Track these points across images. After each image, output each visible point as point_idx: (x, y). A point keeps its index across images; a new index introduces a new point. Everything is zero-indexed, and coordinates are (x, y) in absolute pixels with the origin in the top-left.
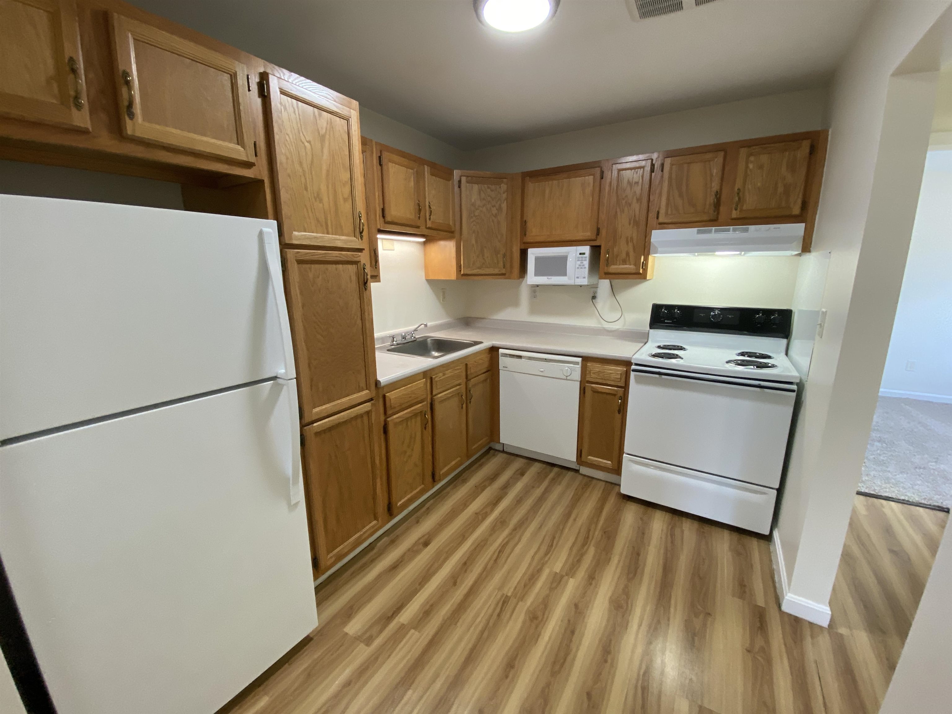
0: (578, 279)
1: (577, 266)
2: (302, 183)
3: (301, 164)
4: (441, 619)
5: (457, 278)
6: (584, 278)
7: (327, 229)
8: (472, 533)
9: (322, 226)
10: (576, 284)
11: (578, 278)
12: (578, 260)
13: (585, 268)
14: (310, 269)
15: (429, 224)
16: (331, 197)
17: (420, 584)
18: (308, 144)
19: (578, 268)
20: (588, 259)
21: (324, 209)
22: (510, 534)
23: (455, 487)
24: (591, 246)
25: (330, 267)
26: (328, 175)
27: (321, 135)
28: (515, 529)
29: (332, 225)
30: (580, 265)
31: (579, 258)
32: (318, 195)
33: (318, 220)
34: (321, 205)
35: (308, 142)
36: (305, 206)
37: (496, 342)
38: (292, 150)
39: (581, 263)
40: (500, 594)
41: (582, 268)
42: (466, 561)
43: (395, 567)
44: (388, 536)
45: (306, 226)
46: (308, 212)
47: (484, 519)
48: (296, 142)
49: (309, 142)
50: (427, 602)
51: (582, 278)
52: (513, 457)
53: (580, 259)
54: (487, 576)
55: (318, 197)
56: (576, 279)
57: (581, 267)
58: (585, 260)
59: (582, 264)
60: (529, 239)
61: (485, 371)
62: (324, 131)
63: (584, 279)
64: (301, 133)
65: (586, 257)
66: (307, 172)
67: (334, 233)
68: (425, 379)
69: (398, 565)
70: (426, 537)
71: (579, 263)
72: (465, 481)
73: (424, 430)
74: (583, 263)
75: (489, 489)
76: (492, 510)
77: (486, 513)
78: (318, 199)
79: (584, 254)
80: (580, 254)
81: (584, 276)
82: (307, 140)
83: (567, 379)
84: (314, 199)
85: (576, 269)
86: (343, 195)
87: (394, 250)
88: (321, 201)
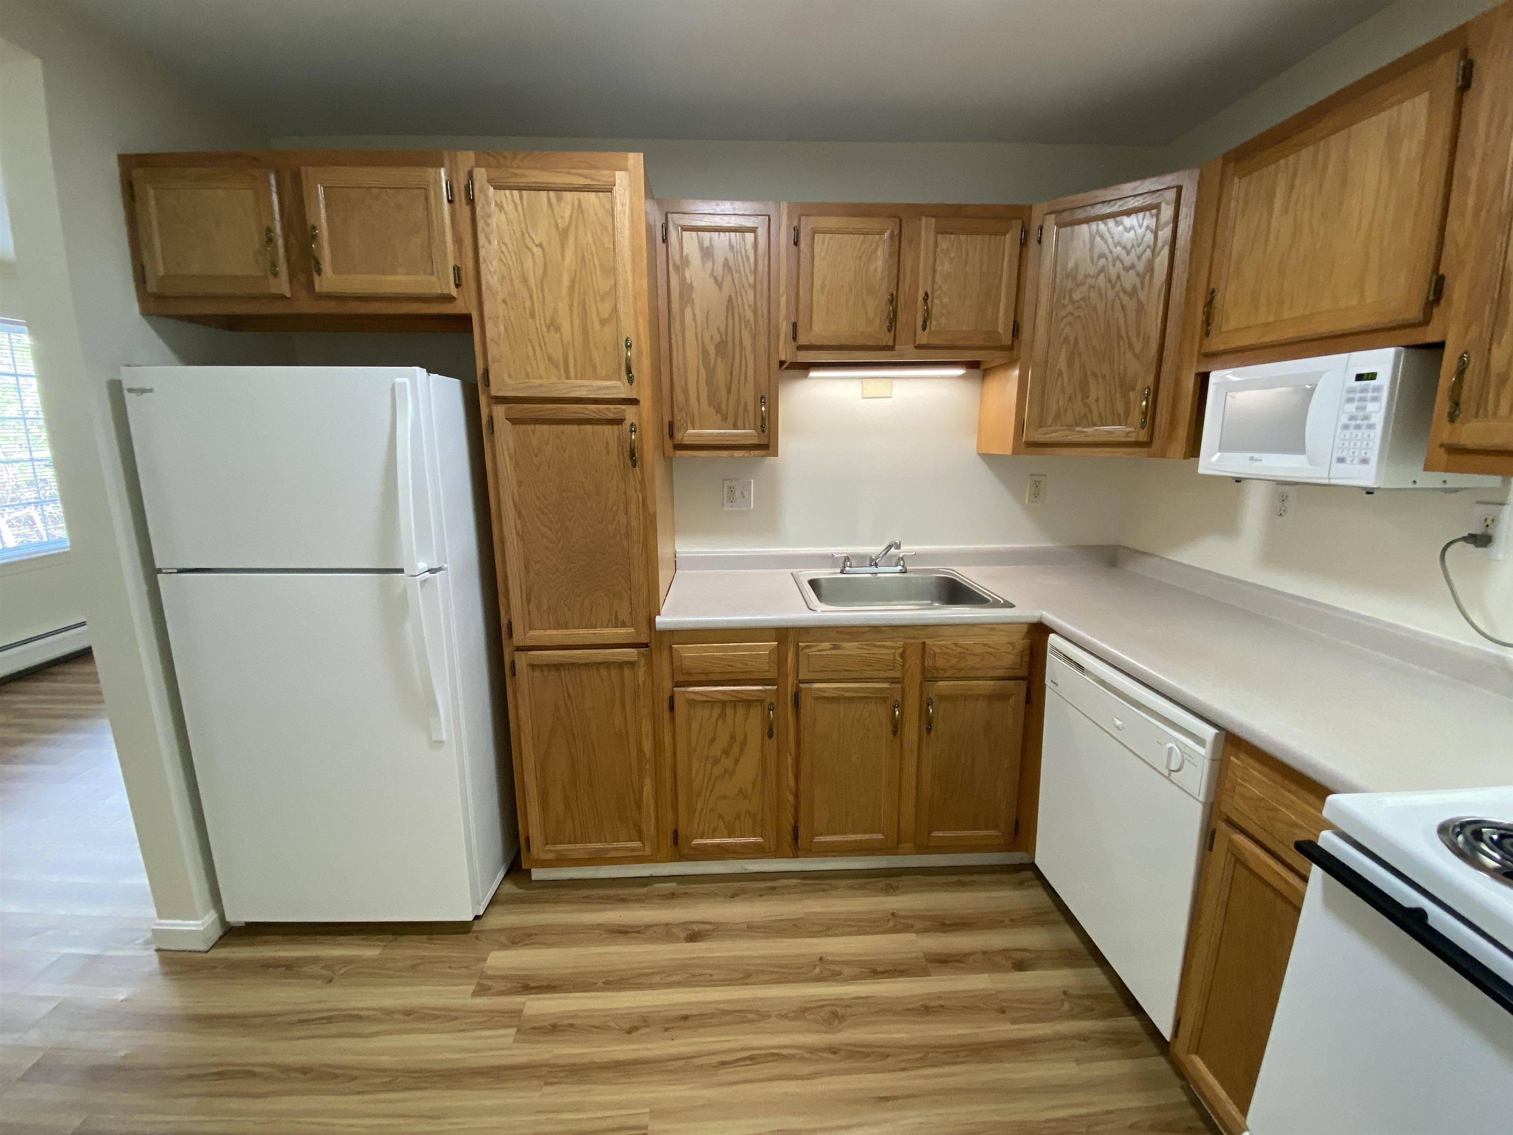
0: (1341, 465)
1: (1344, 420)
2: (525, 308)
3: (525, 280)
4: (548, 1056)
5: (1015, 451)
6: (1365, 461)
7: (567, 371)
8: (765, 983)
9: (556, 366)
10: (1333, 482)
11: (1341, 460)
12: (1351, 400)
13: (1371, 427)
14: (533, 432)
15: (923, 338)
16: (577, 323)
17: (607, 983)
18: (539, 249)
19: (1346, 427)
20: (1384, 395)
21: (562, 341)
22: (812, 1050)
23: (861, 887)
24: (1406, 347)
25: (567, 428)
26: (572, 288)
27: (560, 228)
28: (833, 1050)
29: (575, 365)
30: (1352, 418)
31: (1351, 390)
32: (553, 320)
33: (550, 359)
34: (558, 336)
35: (537, 246)
36: (530, 340)
37: (1050, 617)
38: (510, 263)
39: (1357, 408)
40: (645, 1120)
41: (1358, 427)
42: (691, 1016)
43: (622, 932)
44: (679, 883)
45: (529, 370)
46: (534, 350)
47: (819, 979)
48: (516, 251)
49: (540, 245)
50: (575, 1015)
51: (1356, 461)
52: (1057, 916)
53: (1358, 395)
54: (675, 1071)
55: (554, 325)
56: (1335, 465)
57: (1359, 422)
58: (1375, 399)
59: (1361, 414)
60: (1216, 344)
61: (999, 673)
62: (567, 220)
63: (1364, 467)
64: (527, 236)
65: (1378, 389)
66: (535, 290)
67: (579, 375)
68: (776, 643)
69: (627, 932)
70: (708, 927)
71: (1351, 408)
72: (889, 890)
73: (766, 739)
74: (1364, 408)
75: (911, 936)
76: (853, 979)
77: (839, 973)
78: (552, 328)
79: (1372, 376)
80: (1360, 377)
81: (1365, 457)
82: (537, 243)
83: (1168, 778)
84: (545, 329)
85: (1339, 431)
86: (598, 314)
87: (890, 397)
88: (558, 329)
